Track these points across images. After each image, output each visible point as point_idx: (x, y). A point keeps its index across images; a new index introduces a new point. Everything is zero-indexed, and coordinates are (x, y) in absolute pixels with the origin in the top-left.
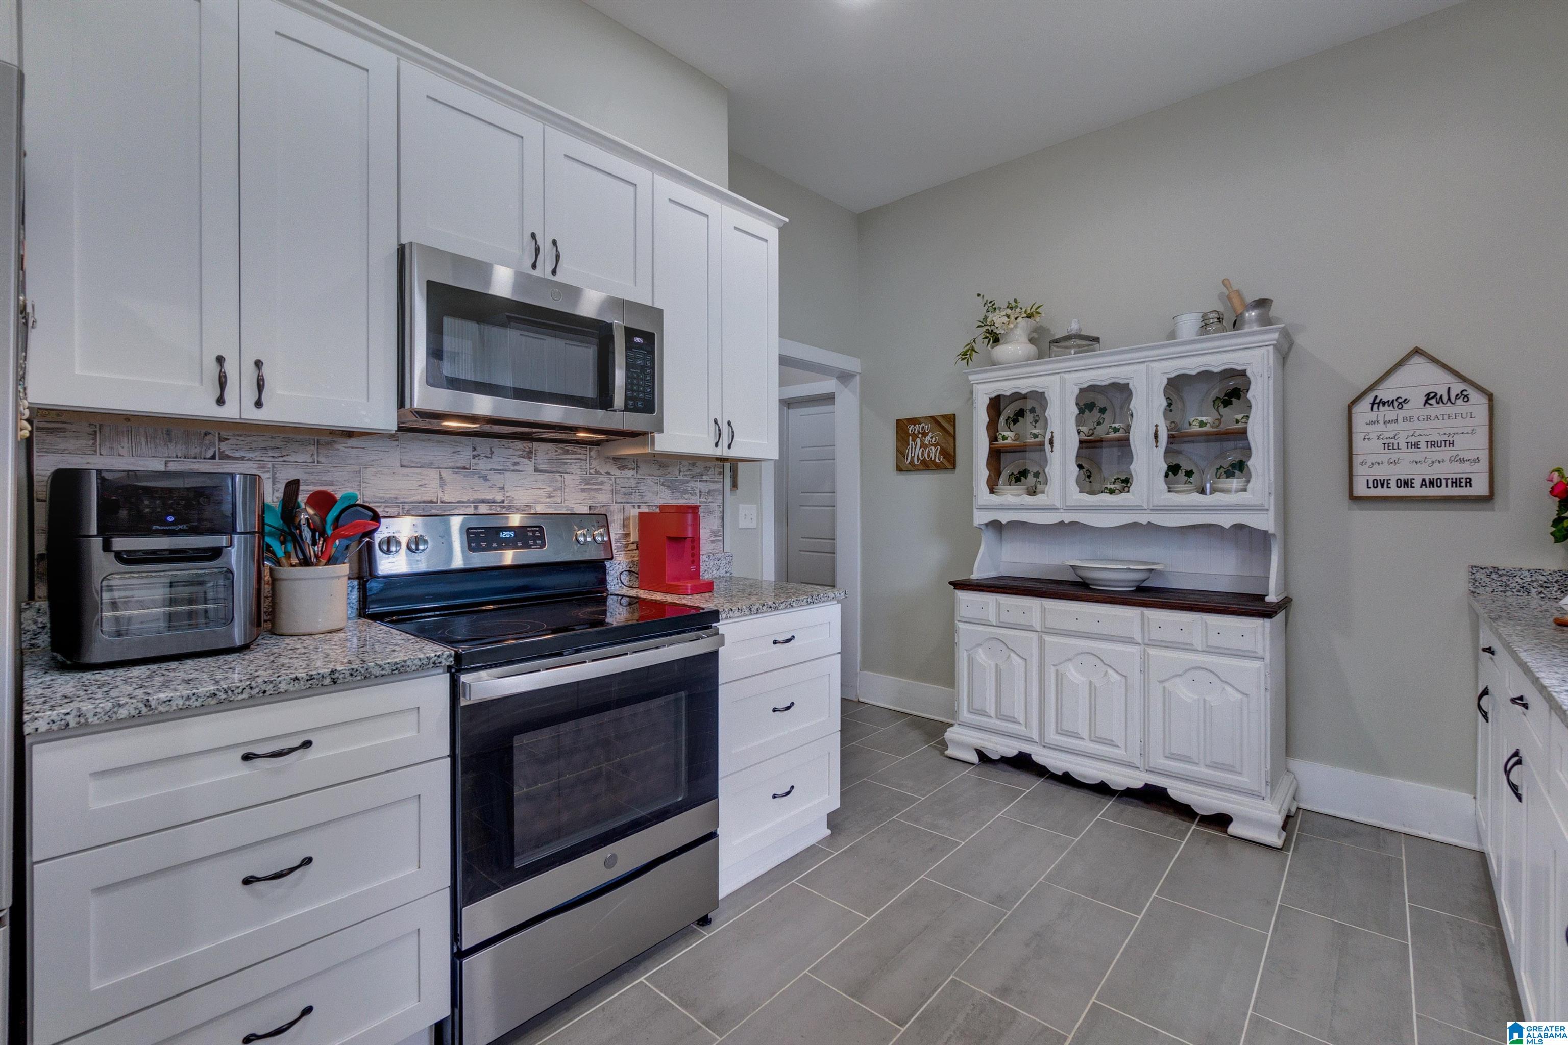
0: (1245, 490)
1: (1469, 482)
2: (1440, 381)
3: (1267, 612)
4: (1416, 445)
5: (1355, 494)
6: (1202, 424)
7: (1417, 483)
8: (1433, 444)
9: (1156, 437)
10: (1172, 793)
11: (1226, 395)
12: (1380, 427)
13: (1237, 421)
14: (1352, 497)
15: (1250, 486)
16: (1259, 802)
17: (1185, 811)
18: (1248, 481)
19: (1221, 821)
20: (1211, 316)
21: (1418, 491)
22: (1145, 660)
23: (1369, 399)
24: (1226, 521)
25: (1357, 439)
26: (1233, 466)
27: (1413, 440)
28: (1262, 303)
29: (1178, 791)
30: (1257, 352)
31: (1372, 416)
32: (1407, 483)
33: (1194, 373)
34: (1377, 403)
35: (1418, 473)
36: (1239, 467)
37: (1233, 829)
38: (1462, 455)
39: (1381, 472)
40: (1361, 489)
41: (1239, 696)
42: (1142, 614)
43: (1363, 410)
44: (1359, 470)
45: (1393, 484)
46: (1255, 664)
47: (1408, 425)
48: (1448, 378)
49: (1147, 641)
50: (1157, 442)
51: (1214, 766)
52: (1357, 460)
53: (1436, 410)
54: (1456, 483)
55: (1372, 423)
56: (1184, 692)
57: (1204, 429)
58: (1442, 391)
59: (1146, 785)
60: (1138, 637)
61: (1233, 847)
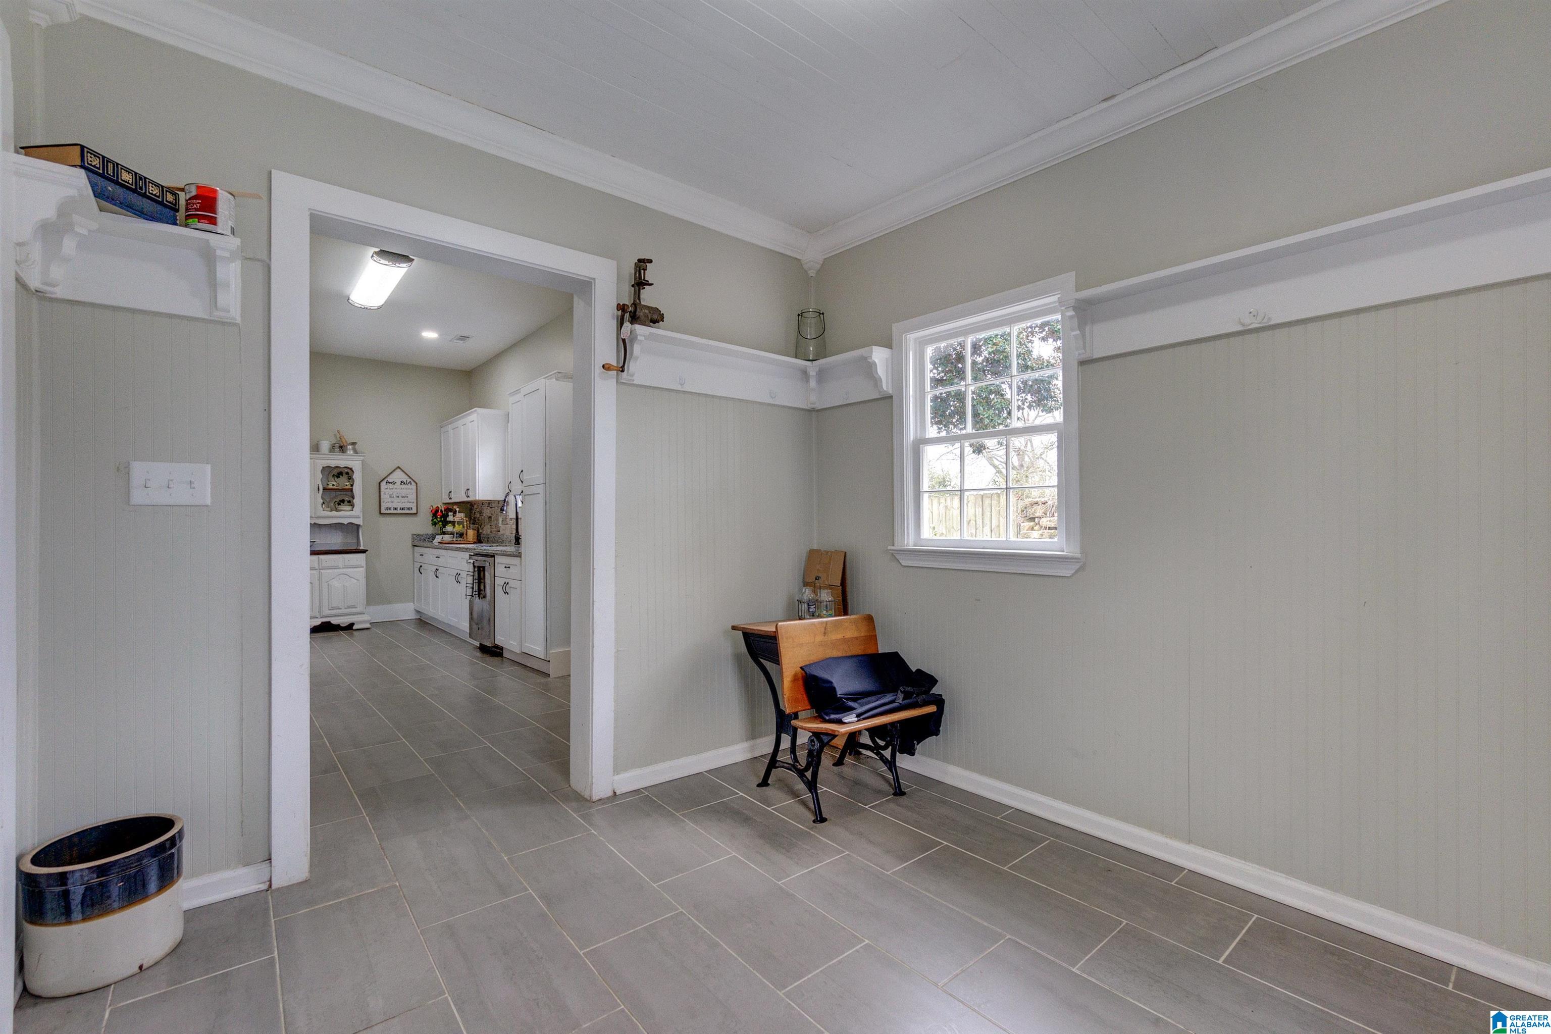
0: (352, 510)
1: (412, 508)
2: (405, 478)
3: (364, 551)
4: (398, 497)
5: (382, 512)
6: (333, 485)
7: (399, 509)
8: (403, 497)
9: (319, 489)
10: (333, 622)
11: (338, 474)
12: (388, 490)
13: (346, 485)
14: (380, 513)
15: (354, 509)
16: (364, 615)
17: (336, 628)
18: (353, 507)
19: (350, 627)
20: (337, 444)
21: (399, 511)
22: (320, 575)
23: (385, 481)
24: (346, 521)
25: (382, 494)
26: (341, 501)
27: (397, 495)
28: (354, 444)
29: (334, 621)
30: (357, 462)
31: (386, 487)
32: (396, 509)
33: (333, 466)
34: (388, 482)
35: (399, 506)
36: (351, 503)
37: (354, 627)
38: (410, 501)
39: (389, 505)
40: (383, 511)
41: (356, 581)
42: (319, 557)
43: (383, 484)
44: (382, 504)
45: (392, 509)
46: (362, 569)
47: (396, 490)
48: (407, 477)
49: (321, 568)
50: (319, 490)
51: (349, 607)
52: (382, 501)
53: (404, 486)
54: (408, 509)
55: (386, 489)
56: (336, 583)
57: (334, 487)
58: (405, 481)
59: (322, 623)
60: (317, 567)
61: (355, 633)
